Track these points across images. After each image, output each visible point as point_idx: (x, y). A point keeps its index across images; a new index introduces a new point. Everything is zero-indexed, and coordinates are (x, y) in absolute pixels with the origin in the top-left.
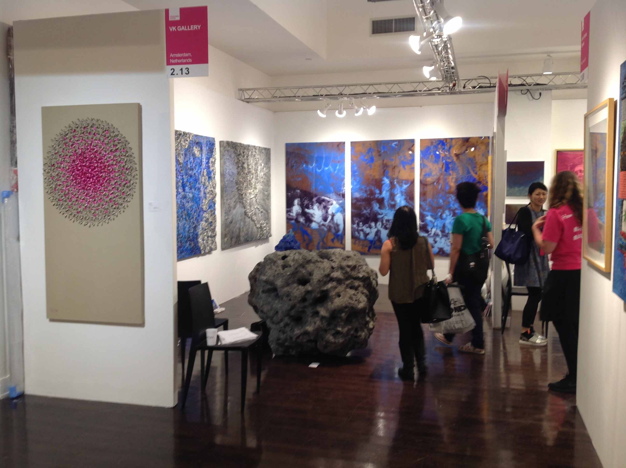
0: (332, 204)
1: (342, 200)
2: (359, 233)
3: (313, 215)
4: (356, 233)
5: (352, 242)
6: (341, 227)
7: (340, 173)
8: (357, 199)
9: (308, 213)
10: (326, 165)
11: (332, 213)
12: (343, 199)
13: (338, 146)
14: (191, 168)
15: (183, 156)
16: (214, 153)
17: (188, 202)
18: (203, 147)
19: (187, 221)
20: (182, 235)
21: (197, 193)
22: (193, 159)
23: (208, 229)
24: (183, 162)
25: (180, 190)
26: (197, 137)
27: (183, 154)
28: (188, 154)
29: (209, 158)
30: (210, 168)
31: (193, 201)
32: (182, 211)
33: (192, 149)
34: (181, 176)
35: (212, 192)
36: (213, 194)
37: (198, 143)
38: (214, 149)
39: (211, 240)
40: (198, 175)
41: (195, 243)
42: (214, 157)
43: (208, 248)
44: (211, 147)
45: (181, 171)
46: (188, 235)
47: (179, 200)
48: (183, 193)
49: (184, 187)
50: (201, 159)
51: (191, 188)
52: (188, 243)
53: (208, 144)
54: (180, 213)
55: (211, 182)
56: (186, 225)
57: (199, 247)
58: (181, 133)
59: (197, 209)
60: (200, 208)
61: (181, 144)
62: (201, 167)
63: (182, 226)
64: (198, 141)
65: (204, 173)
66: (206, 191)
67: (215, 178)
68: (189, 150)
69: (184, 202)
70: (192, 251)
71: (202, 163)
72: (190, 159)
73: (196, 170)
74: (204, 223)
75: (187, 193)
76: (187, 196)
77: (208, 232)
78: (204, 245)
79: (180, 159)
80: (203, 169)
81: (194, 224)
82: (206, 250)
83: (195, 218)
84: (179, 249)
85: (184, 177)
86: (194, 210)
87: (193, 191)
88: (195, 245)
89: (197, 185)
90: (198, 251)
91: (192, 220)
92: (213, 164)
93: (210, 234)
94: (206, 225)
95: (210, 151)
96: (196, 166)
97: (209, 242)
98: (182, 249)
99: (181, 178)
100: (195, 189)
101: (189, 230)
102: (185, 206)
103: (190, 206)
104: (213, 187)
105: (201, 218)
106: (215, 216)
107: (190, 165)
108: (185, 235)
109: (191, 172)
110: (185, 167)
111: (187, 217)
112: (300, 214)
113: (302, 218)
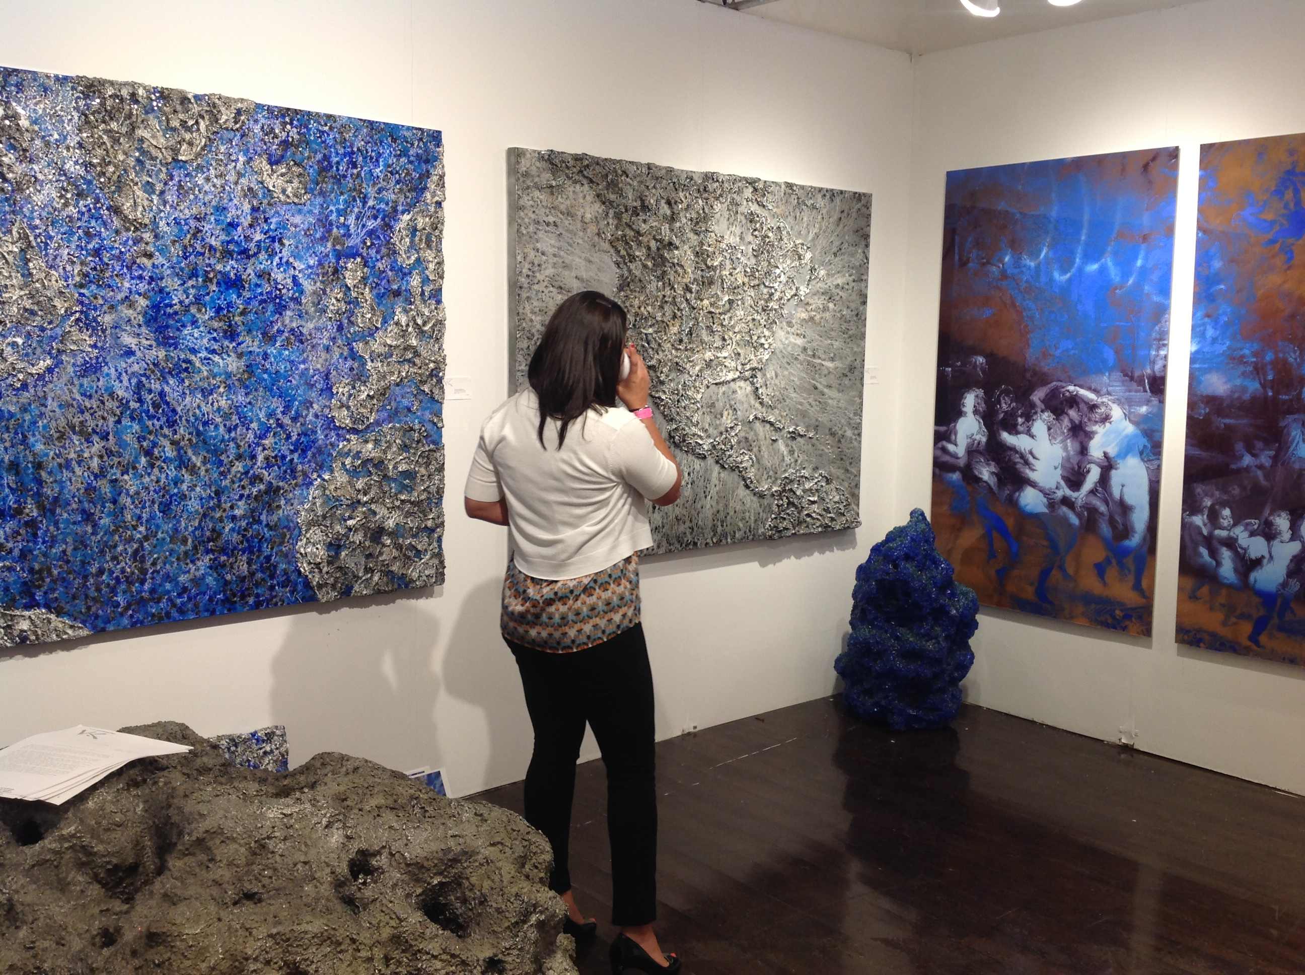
0: (1106, 419)
1: (1148, 402)
2: (1213, 553)
3: (1031, 459)
4: (1204, 551)
5: (1180, 589)
6: (1140, 519)
7: (1147, 288)
8: (1213, 401)
9: (1013, 449)
10: (1093, 254)
11: (1106, 455)
12: (1155, 400)
13: (1146, 167)
14: (231, 247)
15: (162, 193)
16: (434, 195)
17: (206, 393)
18: (338, 163)
19: (193, 470)
20: (142, 529)
21: (280, 354)
22: (254, 210)
23: (372, 501)
24: (154, 222)
25: (128, 340)
26: (283, 116)
27: (159, 187)
28: (207, 188)
29: (394, 213)
30: (395, 252)
31: (247, 387)
32: (144, 428)
33: (240, 165)
34: (141, 277)
35: (409, 355)
36: (417, 361)
37: (297, 147)
38: (435, 178)
39: (399, 547)
40: (289, 281)
41: (268, 558)
42: (433, 209)
43: (376, 578)
44: (403, 168)
45: (145, 260)
46: (200, 527)
47: (126, 382)
48: (162, 354)
49: (167, 327)
50: (316, 211)
51: (231, 334)
52: (199, 563)
53: (379, 155)
54: (128, 438)
55: (406, 311)
56: (184, 487)
57: (293, 577)
58: (141, 92)
59: (286, 420)
60: (310, 417)
61: (142, 140)
62: (320, 249)
63: (143, 494)
64: (296, 137)
65: (348, 274)
66: (359, 347)
67: (437, 296)
68: (212, 171)
69: (167, 389)
70: (234, 595)
71: (330, 231)
72: (221, 209)
73: (276, 260)
74: (341, 478)
75: (194, 351)
76: (198, 364)
77: (375, 513)
78: (340, 568)
79: (127, 206)
80: (338, 258)
81: (252, 484)
82: (356, 588)
83: (267, 458)
84: (123, 587)
85: (171, 283)
86: (254, 425)
87: (252, 343)
88: (262, 569)
89: (287, 322)
90: (292, 592)
91: (239, 467)
92: (421, 240)
93: (390, 523)
94: (360, 484)
95: (398, 182)
96: (273, 239)
97: (381, 554)
98: (147, 586)
99: (143, 287)
100: (268, 338)
101: (213, 509)
102: (179, 409)
103: (219, 409)
104: (421, 332)
105: (319, 459)
106: (430, 450)
107: (223, 237)
108: (176, 530)
109: (230, 267)
110: (174, 242)
111: (190, 452)
112: (981, 448)
113: (988, 465)
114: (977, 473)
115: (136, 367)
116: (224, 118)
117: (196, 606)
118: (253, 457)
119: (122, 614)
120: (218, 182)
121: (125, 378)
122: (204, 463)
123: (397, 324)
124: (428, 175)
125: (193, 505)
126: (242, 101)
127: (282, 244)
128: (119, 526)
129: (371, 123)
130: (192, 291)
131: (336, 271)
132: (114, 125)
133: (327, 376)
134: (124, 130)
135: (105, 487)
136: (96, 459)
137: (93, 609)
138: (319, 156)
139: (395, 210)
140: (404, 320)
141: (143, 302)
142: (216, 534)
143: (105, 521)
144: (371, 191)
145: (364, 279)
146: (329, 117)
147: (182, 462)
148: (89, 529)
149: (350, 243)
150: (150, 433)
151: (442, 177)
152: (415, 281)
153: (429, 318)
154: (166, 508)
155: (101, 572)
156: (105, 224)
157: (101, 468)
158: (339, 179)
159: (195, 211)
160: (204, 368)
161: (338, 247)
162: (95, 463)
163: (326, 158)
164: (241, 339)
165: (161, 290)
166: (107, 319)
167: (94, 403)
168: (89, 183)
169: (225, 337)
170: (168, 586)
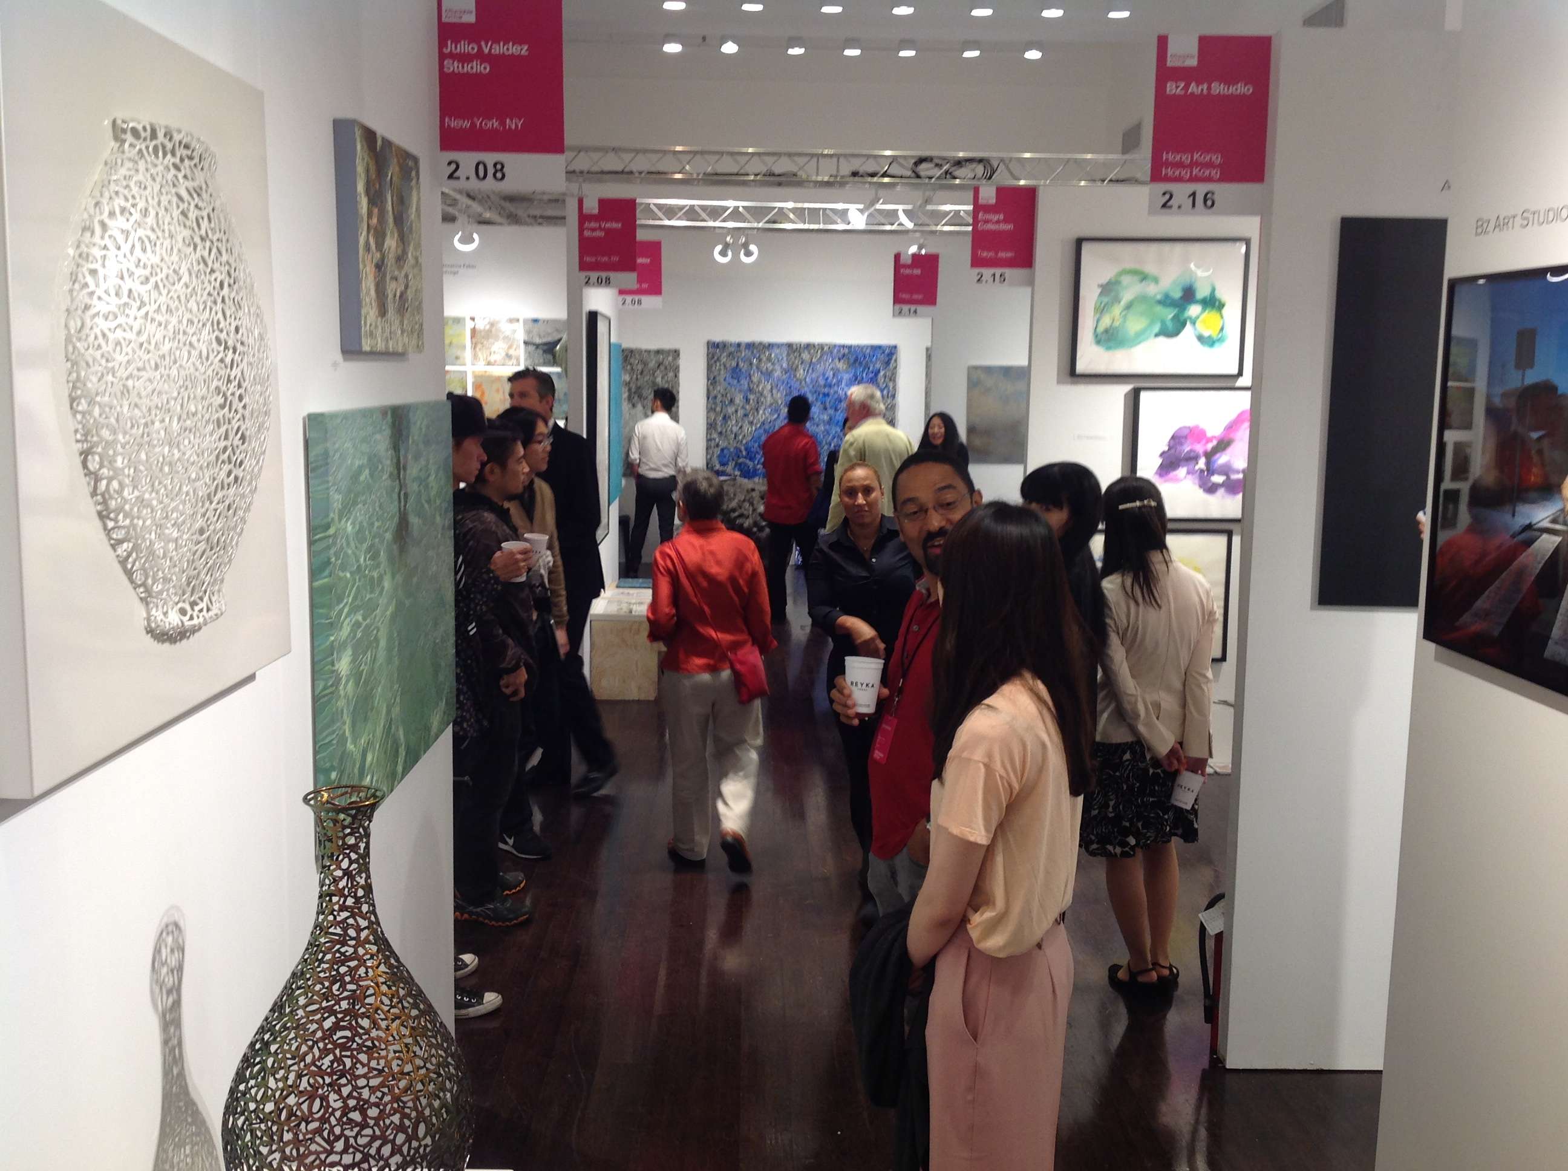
14: (827, 384)
15: (808, 371)
16: (894, 364)
18: (860, 359)
22: (834, 374)
24: (805, 379)
26: (843, 347)
28: (820, 369)
33: (830, 362)
37: (847, 355)
50: (853, 373)
53: (875, 354)
61: (803, 357)
64: (847, 352)
68: (822, 364)
73: (840, 387)
79: (798, 375)
95: (881, 362)
96: (839, 382)
107: (824, 382)
110: (810, 384)
116: (826, 349)
120: (824, 367)
127: (842, 383)
132: (795, 354)
139: (879, 370)
156: (792, 380)
159: (816, 375)
163: (856, 358)
168: (789, 370)
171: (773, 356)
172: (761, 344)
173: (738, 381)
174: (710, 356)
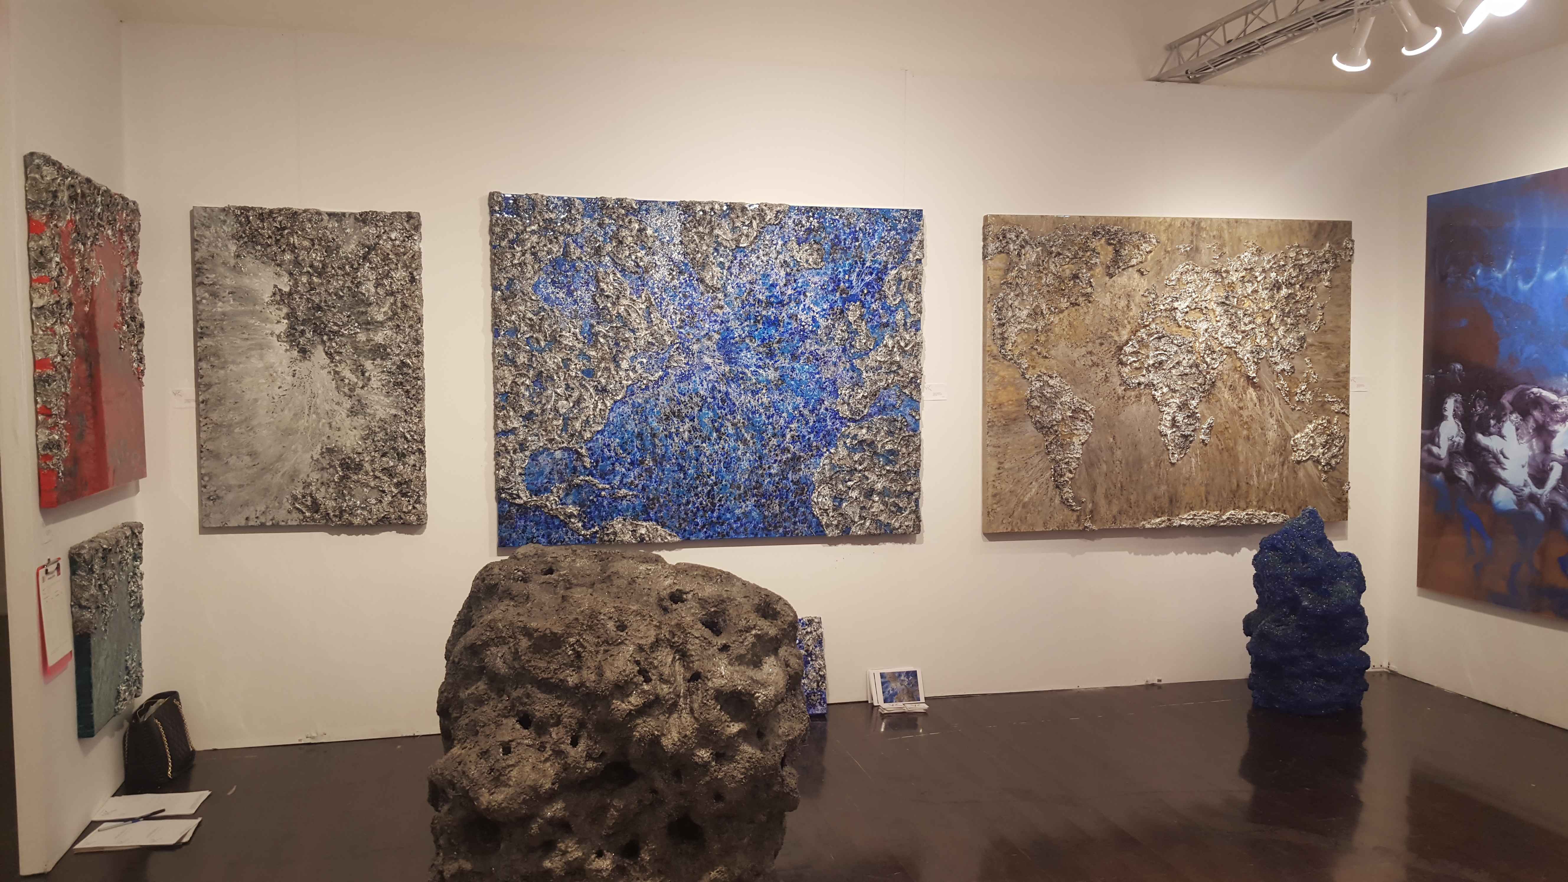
3: (1501, 458)
9: (1487, 449)
10: (1552, 263)
14: (772, 299)
15: (729, 268)
16: (915, 254)
17: (754, 393)
18: (845, 239)
19: (745, 442)
20: (713, 478)
21: (803, 368)
22: (787, 274)
23: (865, 469)
24: (724, 286)
25: (707, 360)
26: (808, 212)
27: (727, 265)
28: (757, 263)
29: (885, 270)
30: (885, 297)
31: (780, 390)
32: (715, 414)
33: (779, 247)
34: (715, 321)
35: (894, 368)
36: (900, 372)
37: (817, 231)
38: (916, 243)
39: (885, 504)
40: (810, 320)
41: (792, 503)
42: (914, 265)
43: (868, 524)
44: (893, 238)
45: (718, 310)
46: (749, 479)
47: (705, 387)
48: (727, 369)
49: (731, 351)
50: (829, 273)
51: (771, 355)
52: (748, 503)
53: (875, 231)
54: (706, 420)
55: (892, 337)
56: (739, 453)
57: (810, 517)
58: (717, 207)
59: (806, 412)
60: (822, 410)
61: (718, 236)
62: (830, 297)
63: (714, 456)
64: (817, 225)
65: (850, 313)
66: (857, 362)
67: (917, 325)
68: (761, 252)
69: (730, 390)
70: (770, 526)
71: (838, 285)
72: (766, 276)
73: (802, 306)
74: (843, 452)
75: (747, 367)
76: (749, 375)
77: (867, 478)
78: (842, 515)
79: (708, 278)
80: (844, 304)
81: (783, 453)
82: (853, 529)
83: (792, 437)
84: (701, 513)
85: (734, 324)
86: (784, 415)
87: (784, 361)
88: (788, 510)
89: (808, 347)
90: (808, 528)
91: (774, 441)
92: (904, 287)
93: (879, 486)
94: (856, 458)
95: (888, 248)
96: (800, 293)
97: (871, 507)
98: (715, 515)
99: (717, 327)
100: (795, 357)
101: (757, 468)
102: (737, 403)
103: (762, 403)
104: (903, 351)
105: (828, 438)
106: (909, 436)
107: (767, 294)
108: (734, 480)
109: (771, 312)
110: (736, 298)
111: (743, 431)
112: (1461, 449)
113: (1467, 465)
114: (1456, 473)
115: (711, 377)
116: (769, 217)
117: (745, 530)
118: (784, 436)
119: (700, 531)
120: (765, 259)
121: (705, 383)
122: (752, 438)
123: (886, 346)
124: (912, 241)
125: (745, 465)
126: (780, 205)
127: (805, 296)
128: (699, 476)
129: (869, 211)
130: (747, 329)
131: (842, 312)
132: (701, 229)
133: (834, 382)
134: (707, 231)
135: (692, 452)
136: (687, 433)
137: (683, 525)
138: (832, 236)
139: (886, 267)
140: (890, 343)
141: (717, 336)
142: (759, 485)
143: (691, 471)
144: (869, 257)
145: (862, 317)
146: (839, 209)
147: (739, 438)
148: (682, 476)
149: (852, 292)
150: (719, 418)
151: (921, 242)
152: (899, 316)
153: (910, 342)
154: (727, 466)
155: (688, 503)
156: (695, 289)
157: (690, 438)
158: (845, 250)
159: (749, 278)
160: (753, 378)
161: (844, 296)
162: (686, 435)
163: (836, 236)
164: (777, 358)
165: (728, 329)
166: (695, 347)
167: (687, 399)
168: (686, 265)
169: (767, 358)
170: (728, 516)
171: (649, 232)
172: (620, 202)
173: (570, 293)
174: (498, 230)
